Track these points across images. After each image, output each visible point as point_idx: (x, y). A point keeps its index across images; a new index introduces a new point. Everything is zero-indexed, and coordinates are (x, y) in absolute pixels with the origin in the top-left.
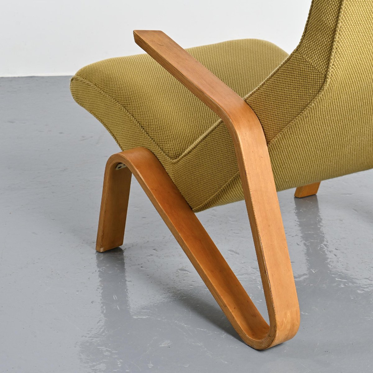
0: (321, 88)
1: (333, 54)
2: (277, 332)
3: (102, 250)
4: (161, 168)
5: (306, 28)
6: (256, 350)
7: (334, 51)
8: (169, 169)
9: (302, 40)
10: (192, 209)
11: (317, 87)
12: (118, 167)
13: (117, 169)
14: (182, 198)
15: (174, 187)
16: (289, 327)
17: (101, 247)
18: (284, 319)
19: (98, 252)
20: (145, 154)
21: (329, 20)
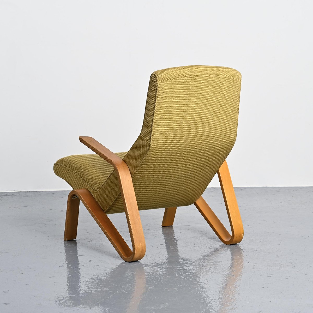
0: (148, 149)
1: (152, 135)
2: (136, 251)
3: (66, 239)
4: (91, 195)
5: (143, 126)
6: (128, 262)
7: (152, 133)
8: (95, 195)
9: (141, 131)
10: (104, 211)
11: (147, 149)
12: (73, 197)
13: (73, 199)
14: (100, 207)
15: (96, 203)
16: (141, 250)
17: (66, 238)
18: (139, 247)
19: (65, 241)
20: (85, 191)
21: (150, 122)
